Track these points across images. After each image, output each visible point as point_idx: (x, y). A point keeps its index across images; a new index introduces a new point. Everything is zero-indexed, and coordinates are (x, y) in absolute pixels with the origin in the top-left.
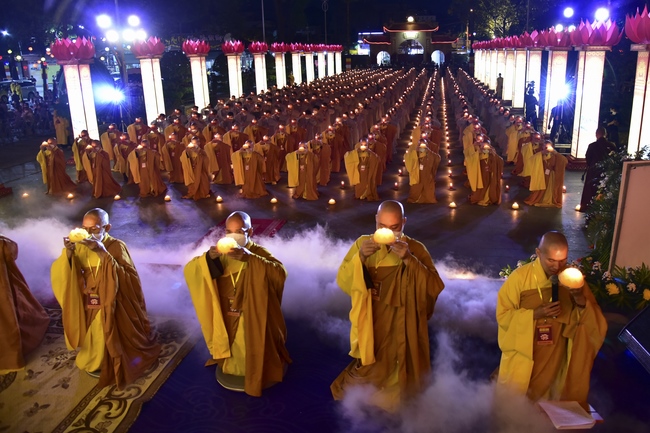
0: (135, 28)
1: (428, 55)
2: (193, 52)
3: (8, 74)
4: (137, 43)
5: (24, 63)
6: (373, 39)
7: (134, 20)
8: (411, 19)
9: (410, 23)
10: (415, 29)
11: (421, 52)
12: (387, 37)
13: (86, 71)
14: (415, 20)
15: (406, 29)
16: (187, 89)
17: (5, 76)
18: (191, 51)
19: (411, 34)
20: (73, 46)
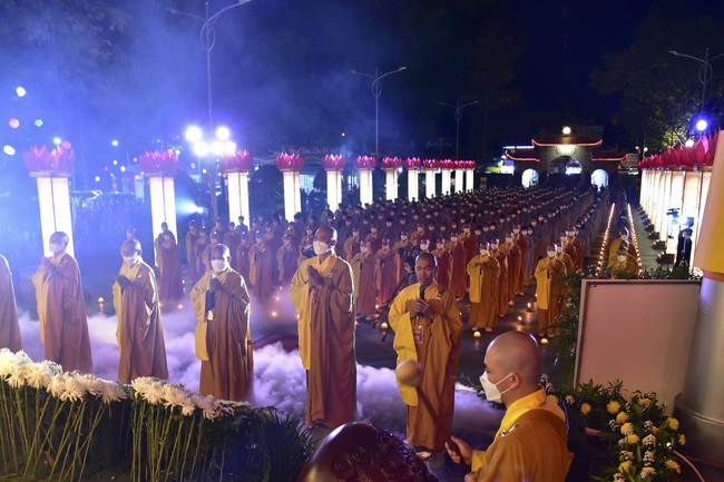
0: (223, 142)
1: (587, 175)
2: (286, 166)
3: (115, 185)
4: (226, 156)
5: (130, 175)
6: (519, 154)
7: (223, 132)
8: (567, 130)
9: (566, 136)
10: (572, 142)
11: (577, 171)
12: (536, 153)
13: (170, 184)
14: (573, 131)
15: (560, 143)
16: (279, 206)
17: (111, 187)
18: (284, 164)
19: (566, 149)
20: (159, 159)
